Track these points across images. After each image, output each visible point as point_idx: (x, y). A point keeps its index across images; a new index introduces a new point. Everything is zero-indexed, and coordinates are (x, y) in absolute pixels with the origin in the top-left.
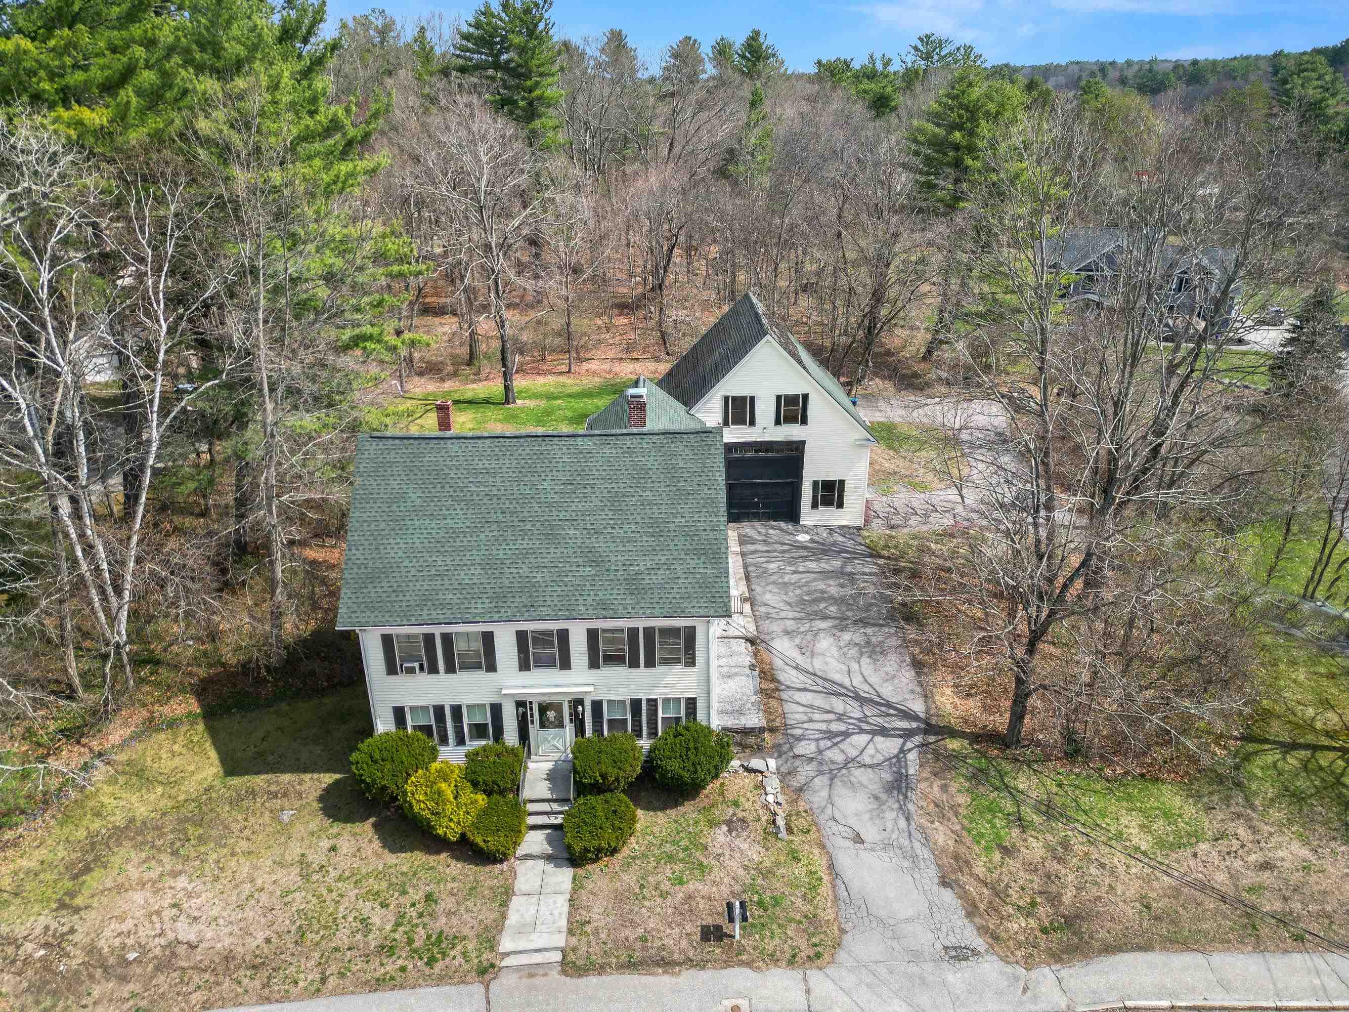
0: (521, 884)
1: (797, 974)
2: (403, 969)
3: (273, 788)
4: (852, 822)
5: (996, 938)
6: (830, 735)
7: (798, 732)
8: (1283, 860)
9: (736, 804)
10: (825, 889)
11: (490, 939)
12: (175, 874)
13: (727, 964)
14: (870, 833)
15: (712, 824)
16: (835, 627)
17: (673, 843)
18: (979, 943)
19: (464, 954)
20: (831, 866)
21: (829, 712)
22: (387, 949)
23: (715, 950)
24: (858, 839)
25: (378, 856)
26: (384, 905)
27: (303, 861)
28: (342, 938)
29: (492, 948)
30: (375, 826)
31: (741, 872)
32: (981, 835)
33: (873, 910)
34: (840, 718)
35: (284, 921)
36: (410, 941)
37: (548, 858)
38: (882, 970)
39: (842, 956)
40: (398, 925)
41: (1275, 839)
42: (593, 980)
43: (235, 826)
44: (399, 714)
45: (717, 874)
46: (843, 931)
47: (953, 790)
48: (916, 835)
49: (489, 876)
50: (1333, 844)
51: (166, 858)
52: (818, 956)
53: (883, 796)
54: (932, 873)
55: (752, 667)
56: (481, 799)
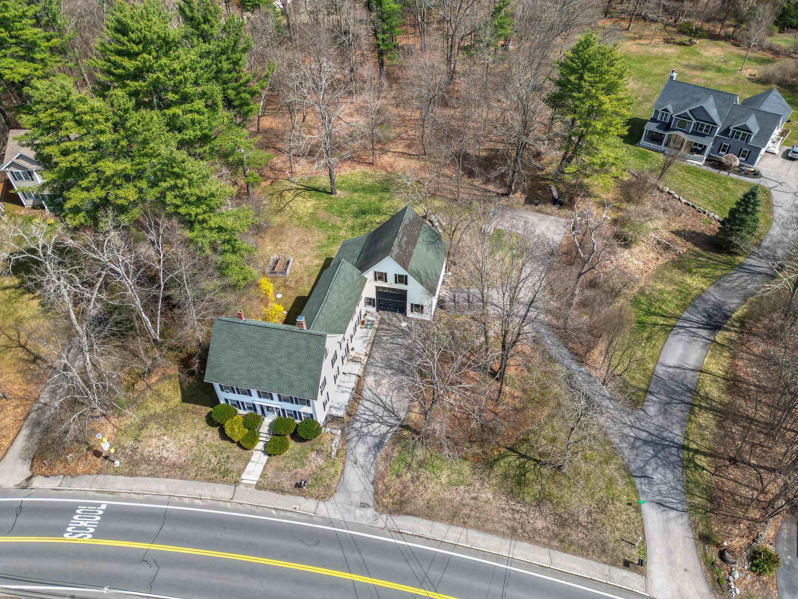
0: (253, 458)
1: (316, 502)
2: (216, 477)
3: (194, 410)
4: (357, 456)
5: (378, 503)
6: (368, 421)
7: (358, 418)
8: (482, 497)
9: (323, 444)
10: (337, 478)
11: (240, 475)
12: (164, 435)
13: (299, 495)
14: (361, 460)
15: (313, 450)
16: (392, 374)
17: (299, 454)
18: (371, 504)
19: (232, 477)
20: (343, 470)
21: (372, 412)
22: (213, 470)
23: (297, 491)
24: (356, 463)
25: (218, 440)
26: (216, 457)
27: (198, 438)
28: (203, 464)
29: (240, 477)
30: (219, 430)
31: (315, 468)
32: (394, 469)
33: (347, 487)
34: (375, 415)
35: (190, 457)
36: (220, 469)
37: (263, 452)
38: (340, 506)
39: (332, 499)
40: (218, 463)
41: (486, 490)
42: (263, 492)
43: (182, 422)
44: (226, 400)
45: (307, 467)
46: (336, 491)
47: (395, 450)
48: (374, 465)
49: (245, 453)
50: (502, 496)
51: (162, 429)
52: (325, 498)
53: (372, 449)
54: (371, 478)
55: (353, 389)
56: (246, 431)
